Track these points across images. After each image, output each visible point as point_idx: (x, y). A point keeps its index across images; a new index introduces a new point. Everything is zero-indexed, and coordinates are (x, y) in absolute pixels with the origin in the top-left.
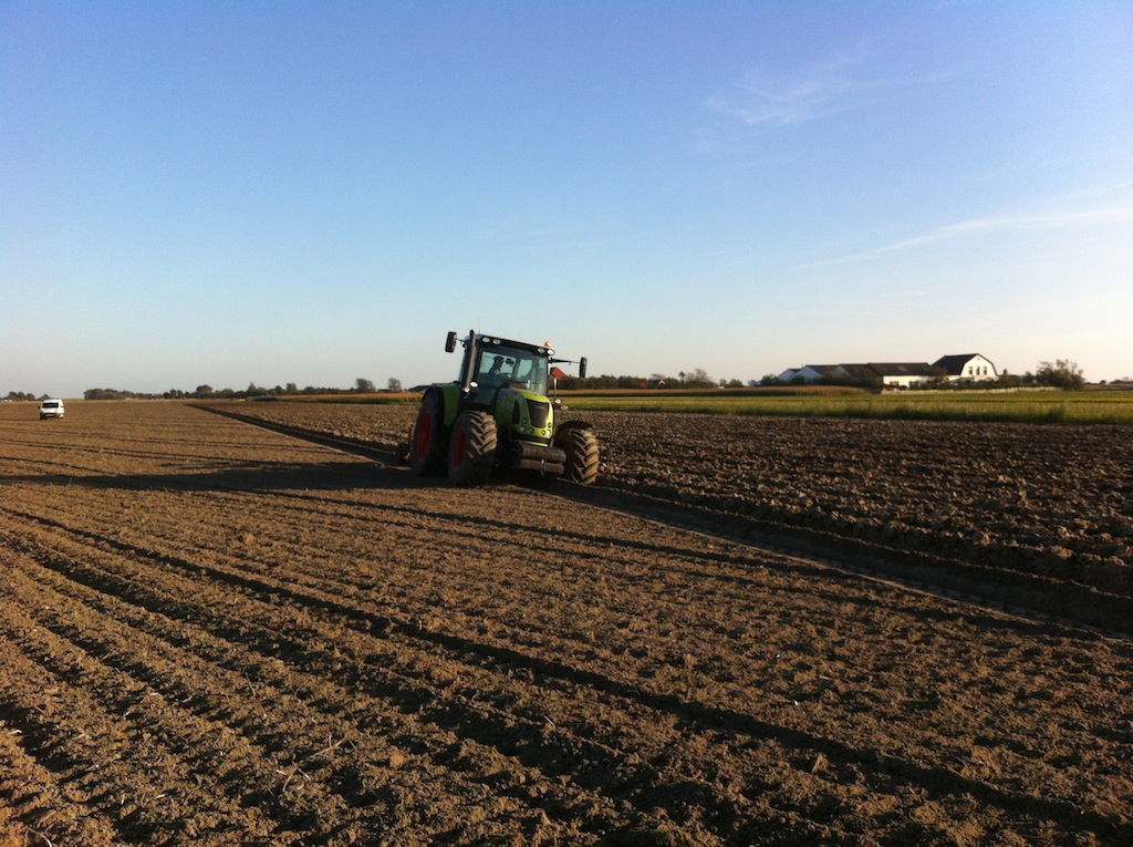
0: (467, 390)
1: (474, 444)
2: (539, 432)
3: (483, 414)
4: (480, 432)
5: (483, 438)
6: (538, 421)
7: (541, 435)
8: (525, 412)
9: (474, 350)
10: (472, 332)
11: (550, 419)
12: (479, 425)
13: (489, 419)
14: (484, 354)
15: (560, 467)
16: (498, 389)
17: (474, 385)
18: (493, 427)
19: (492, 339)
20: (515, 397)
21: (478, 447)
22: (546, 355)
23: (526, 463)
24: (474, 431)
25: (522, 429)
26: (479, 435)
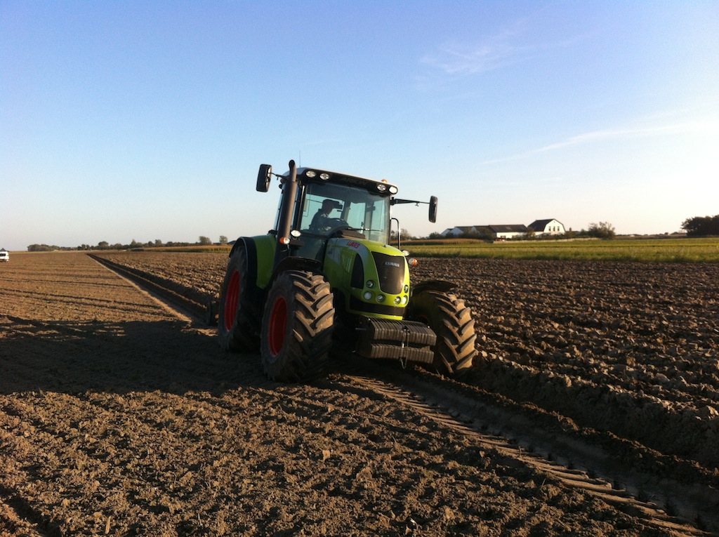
0: (286, 241)
1: (301, 316)
2: (392, 300)
3: (310, 274)
4: (309, 298)
5: (315, 308)
6: (389, 285)
7: (394, 304)
8: (371, 271)
9: (295, 186)
10: (292, 164)
11: (405, 280)
12: (308, 289)
13: (318, 280)
14: (308, 196)
15: (428, 353)
16: (327, 239)
17: (296, 233)
18: (327, 291)
19: (318, 173)
20: (355, 250)
21: (307, 322)
22: (387, 193)
23: (379, 350)
24: (301, 298)
25: (368, 296)
26: (308, 304)
